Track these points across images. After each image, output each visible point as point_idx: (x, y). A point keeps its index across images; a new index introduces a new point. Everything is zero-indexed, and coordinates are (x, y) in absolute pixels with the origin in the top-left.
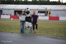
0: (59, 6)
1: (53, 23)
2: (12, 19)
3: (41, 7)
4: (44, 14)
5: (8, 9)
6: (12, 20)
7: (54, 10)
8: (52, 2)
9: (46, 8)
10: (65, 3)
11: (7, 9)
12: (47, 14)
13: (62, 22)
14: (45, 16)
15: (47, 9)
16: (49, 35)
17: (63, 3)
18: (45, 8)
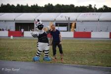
0: (93, 14)
1: (81, 42)
2: (12, 37)
3: (60, 16)
4: (65, 28)
5: (5, 21)
6: (11, 40)
7: (83, 21)
8: (77, 7)
9: (69, 18)
10: (99, 9)
11: (3, 21)
12: (71, 28)
13: (97, 41)
14: (67, 31)
15: (70, 20)
16: (76, 62)
17: (96, 9)
18: (67, 19)
